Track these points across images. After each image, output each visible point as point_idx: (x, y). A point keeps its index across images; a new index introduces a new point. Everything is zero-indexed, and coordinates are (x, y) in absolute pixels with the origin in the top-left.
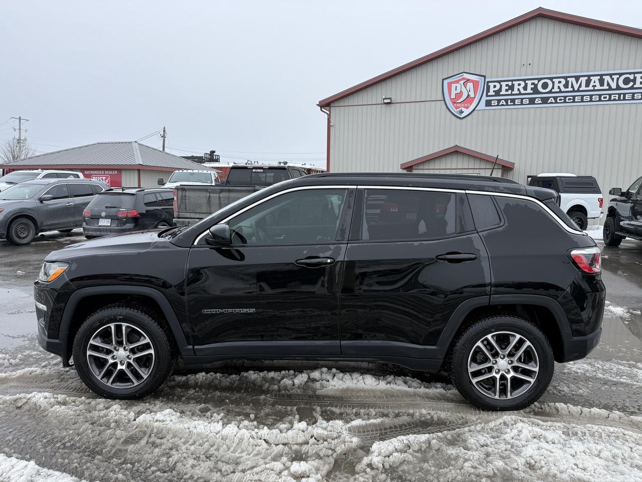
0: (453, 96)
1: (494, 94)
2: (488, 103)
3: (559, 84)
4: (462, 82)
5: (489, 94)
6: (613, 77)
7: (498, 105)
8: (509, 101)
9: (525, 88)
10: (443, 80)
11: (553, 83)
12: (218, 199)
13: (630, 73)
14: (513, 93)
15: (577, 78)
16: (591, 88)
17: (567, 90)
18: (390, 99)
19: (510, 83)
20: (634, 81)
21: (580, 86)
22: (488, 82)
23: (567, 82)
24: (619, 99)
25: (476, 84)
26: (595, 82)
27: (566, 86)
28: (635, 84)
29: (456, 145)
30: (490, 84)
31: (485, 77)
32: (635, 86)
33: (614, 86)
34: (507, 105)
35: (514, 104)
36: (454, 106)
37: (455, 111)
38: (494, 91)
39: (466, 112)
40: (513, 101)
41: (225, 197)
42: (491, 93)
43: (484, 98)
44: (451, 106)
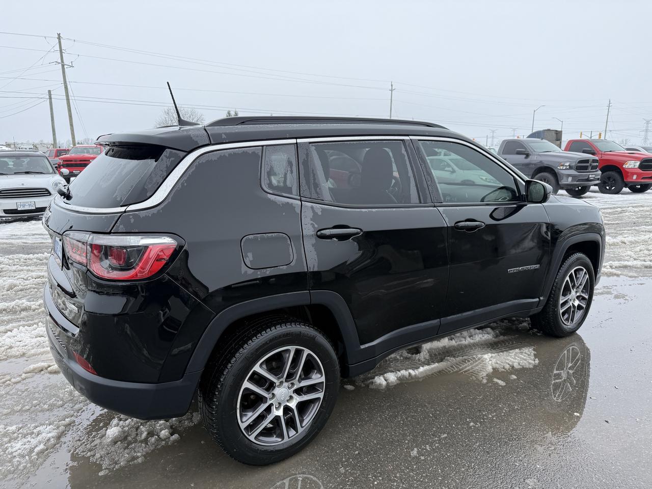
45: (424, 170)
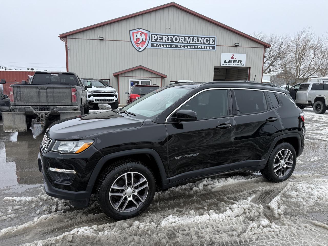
0: (135, 40)
1: (154, 41)
2: (152, 45)
3: (182, 39)
4: (139, 33)
5: (152, 41)
6: (202, 38)
7: (156, 47)
8: (161, 45)
9: (168, 39)
10: (130, 31)
11: (179, 38)
12: (45, 93)
13: (208, 38)
14: (163, 41)
15: (189, 37)
16: (194, 42)
17: (185, 42)
18: (103, 37)
19: (161, 36)
20: (210, 41)
21: (190, 41)
22: (152, 35)
23: (185, 39)
24: (205, 49)
25: (146, 35)
26: (195, 40)
27: (185, 40)
28: (210, 42)
29: (140, 65)
30: (152, 36)
31: (150, 32)
32: (210, 43)
33: (203, 43)
34: (160, 47)
35: (164, 47)
36: (136, 45)
37: (137, 48)
38: (154, 40)
39: (142, 48)
40: (163, 45)
41: (51, 92)
42: (153, 40)
43: (150, 43)
44: (135, 45)
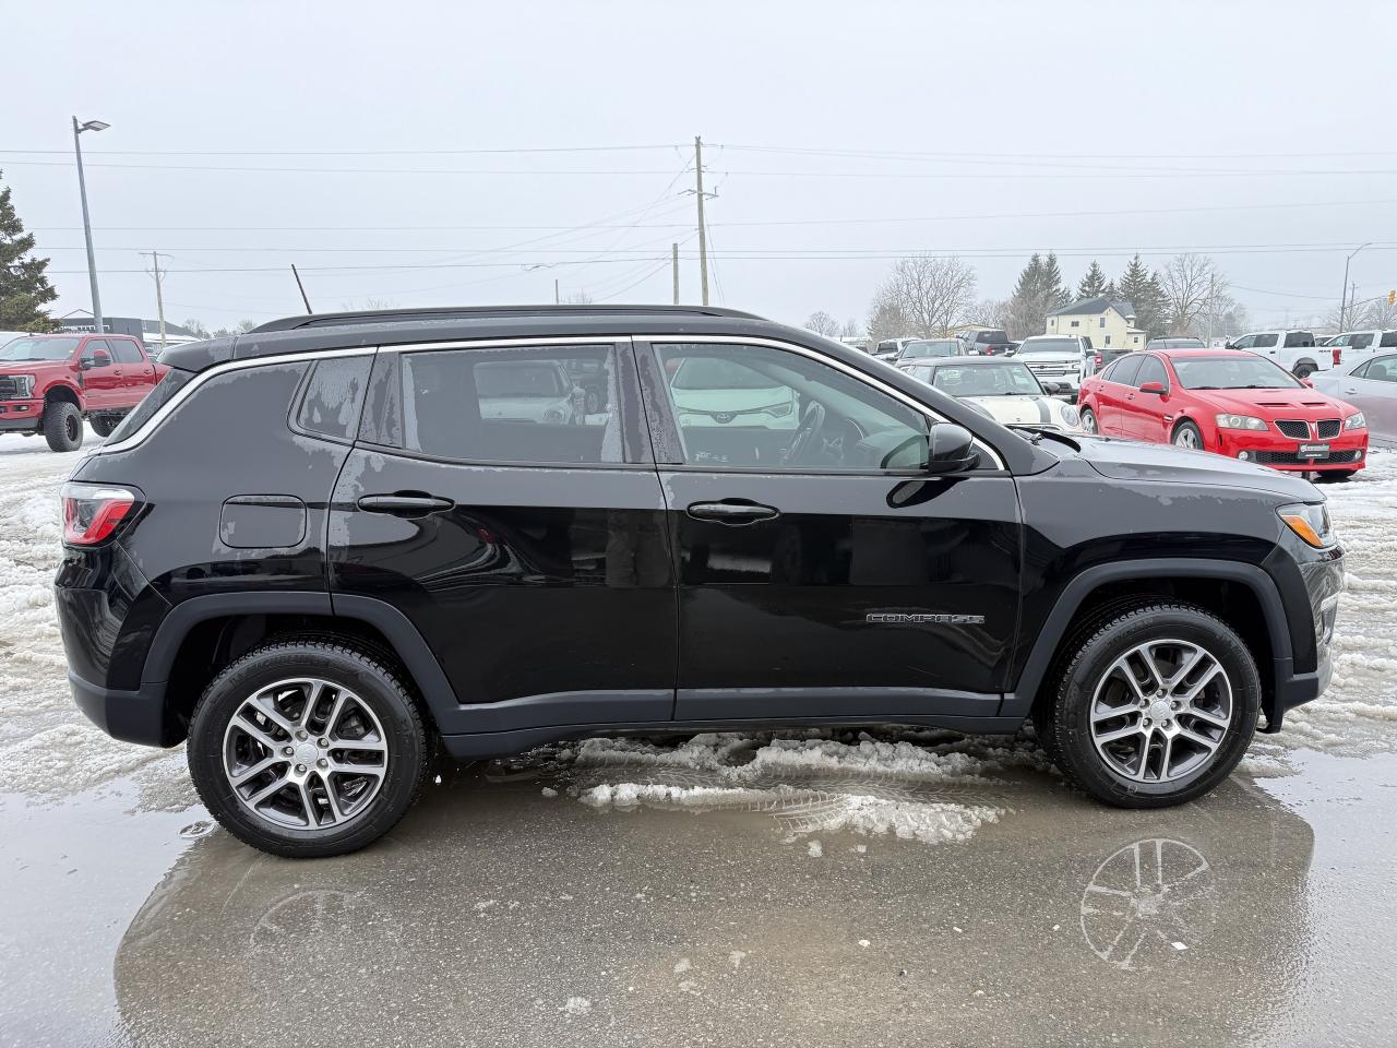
45: (648, 401)
